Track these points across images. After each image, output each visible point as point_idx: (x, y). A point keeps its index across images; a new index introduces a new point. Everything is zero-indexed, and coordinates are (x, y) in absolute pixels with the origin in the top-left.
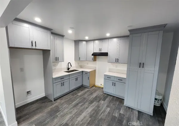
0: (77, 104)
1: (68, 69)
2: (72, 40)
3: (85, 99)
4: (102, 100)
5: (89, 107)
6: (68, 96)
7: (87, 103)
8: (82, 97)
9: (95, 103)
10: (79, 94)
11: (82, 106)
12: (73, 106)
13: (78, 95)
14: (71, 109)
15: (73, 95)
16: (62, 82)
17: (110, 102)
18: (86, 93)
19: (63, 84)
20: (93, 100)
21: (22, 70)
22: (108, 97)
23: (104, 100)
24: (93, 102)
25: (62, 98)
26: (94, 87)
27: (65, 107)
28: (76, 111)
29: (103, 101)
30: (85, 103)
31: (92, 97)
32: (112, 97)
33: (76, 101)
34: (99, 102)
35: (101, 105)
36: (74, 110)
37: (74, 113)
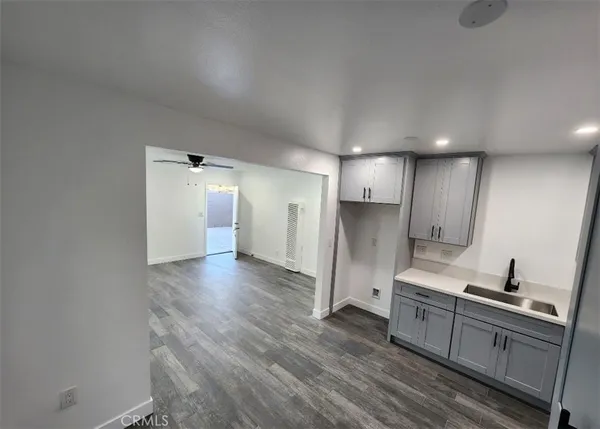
1: (509, 287)
3: (440, 419)
11: (389, 403)
13: (451, 395)
14: (367, 376)
15: (443, 379)
16: (422, 308)
19: (420, 315)
30: (407, 415)
36: (366, 382)
37: (354, 383)
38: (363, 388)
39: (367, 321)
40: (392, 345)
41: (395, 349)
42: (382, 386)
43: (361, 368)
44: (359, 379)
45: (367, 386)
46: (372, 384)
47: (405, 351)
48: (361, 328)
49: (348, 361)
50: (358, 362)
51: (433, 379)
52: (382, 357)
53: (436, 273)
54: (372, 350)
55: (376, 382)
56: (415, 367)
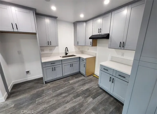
0: (61, 94)
1: (66, 54)
2: (71, 23)
3: (73, 88)
4: (91, 97)
5: (70, 102)
6: (60, 81)
7: (71, 96)
8: (71, 86)
9: (81, 97)
10: (71, 82)
11: (64, 97)
12: (56, 94)
13: (69, 83)
14: (51, 98)
15: (65, 81)
16: (53, 67)
17: (101, 103)
18: (79, 81)
19: (54, 69)
20: (81, 93)
21: (19, 53)
22: (102, 95)
23: (94, 98)
24: (79, 96)
25: (53, 82)
26: (92, 77)
27: (48, 94)
28: (54, 103)
29: (91, 99)
30: (69, 95)
31: (82, 89)
32: (107, 96)
33: (63, 89)
34: (86, 98)
35: (86, 104)
36: (53, 100)
37: (51, 104)
38: (54, 102)
39: (30, 85)
40: (47, 84)
41: (49, 84)
42: (58, 95)
43: (47, 98)
44: (50, 101)
45: (55, 100)
46: (55, 98)
47: (51, 83)
48: (30, 88)
49: (40, 101)
50: (44, 97)
51: (63, 83)
52: (48, 89)
53: (49, 56)
54: (43, 90)
55: (55, 96)
56: (57, 84)
